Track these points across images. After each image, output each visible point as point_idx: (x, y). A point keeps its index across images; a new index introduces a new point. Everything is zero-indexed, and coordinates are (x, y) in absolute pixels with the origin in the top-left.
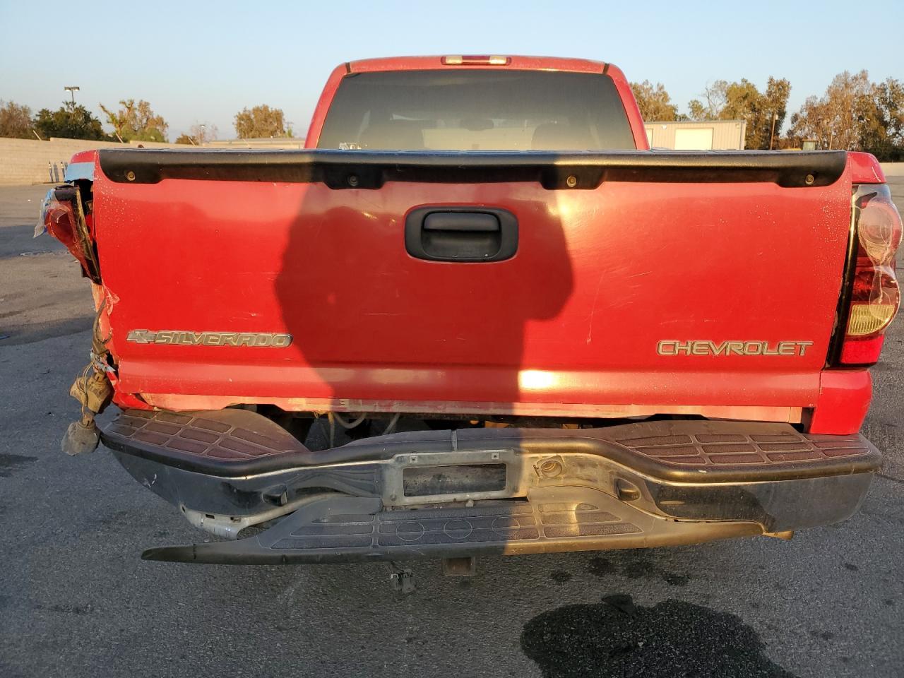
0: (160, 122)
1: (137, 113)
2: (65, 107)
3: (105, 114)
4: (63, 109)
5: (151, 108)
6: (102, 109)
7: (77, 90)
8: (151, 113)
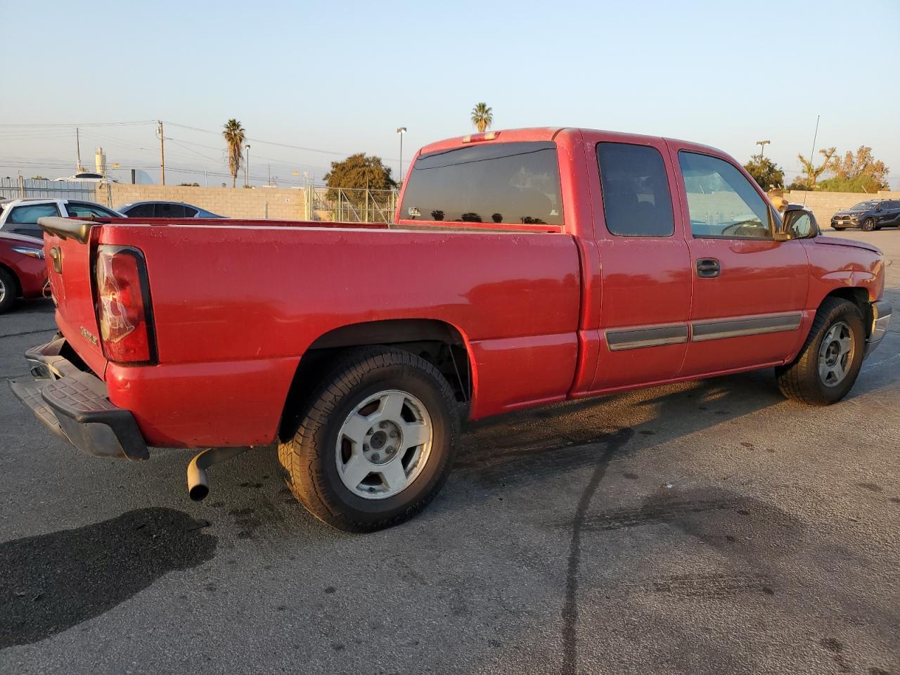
0: (881, 168)
1: (855, 160)
2: (753, 160)
3: (802, 164)
4: (751, 163)
5: (872, 154)
6: (799, 160)
7: (767, 144)
8: (871, 158)
